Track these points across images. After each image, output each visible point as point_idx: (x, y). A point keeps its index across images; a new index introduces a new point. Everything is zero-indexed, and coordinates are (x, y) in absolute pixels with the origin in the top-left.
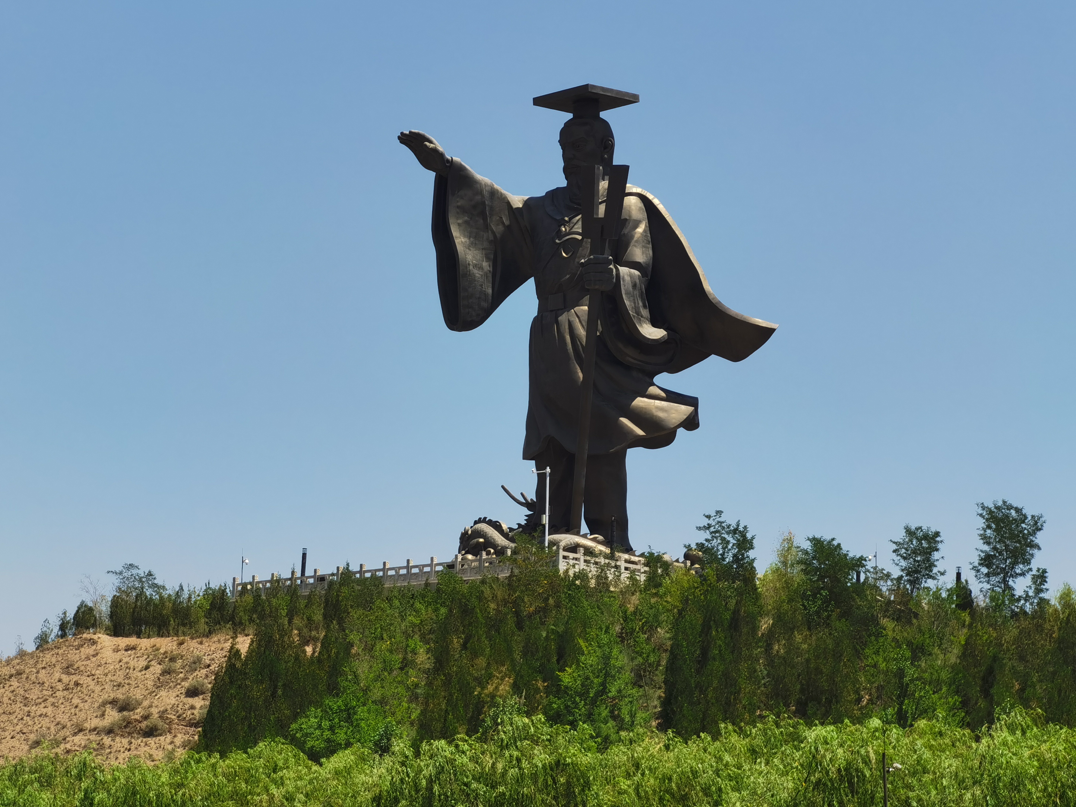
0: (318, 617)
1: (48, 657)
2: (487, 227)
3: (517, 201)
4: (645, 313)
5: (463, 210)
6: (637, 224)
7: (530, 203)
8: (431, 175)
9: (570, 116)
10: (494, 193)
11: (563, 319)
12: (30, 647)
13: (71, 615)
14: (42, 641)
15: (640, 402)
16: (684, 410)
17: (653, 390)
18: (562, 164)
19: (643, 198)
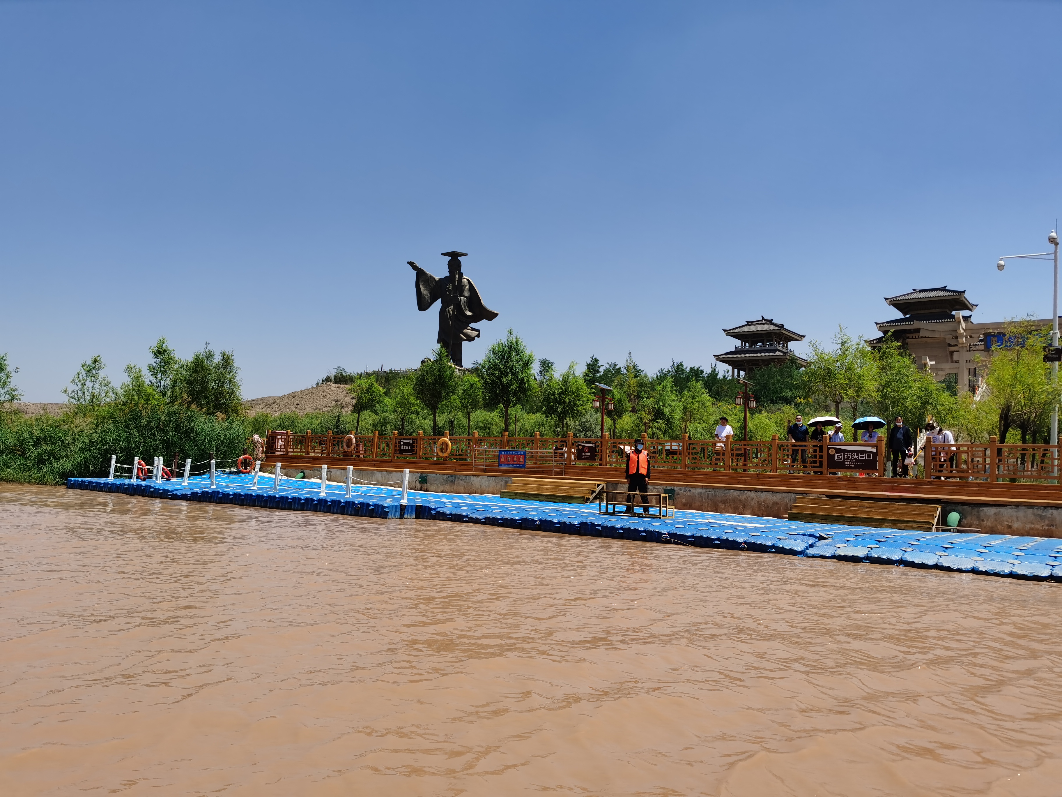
0: (383, 381)
1: (319, 389)
2: (429, 285)
3: (437, 278)
4: (467, 309)
5: (423, 281)
6: (466, 286)
7: (440, 279)
8: (416, 272)
9: (450, 258)
10: (431, 276)
11: (447, 309)
12: (315, 386)
13: (324, 378)
14: (318, 384)
15: (465, 331)
16: (477, 333)
17: (469, 328)
18: (448, 270)
19: (467, 280)
